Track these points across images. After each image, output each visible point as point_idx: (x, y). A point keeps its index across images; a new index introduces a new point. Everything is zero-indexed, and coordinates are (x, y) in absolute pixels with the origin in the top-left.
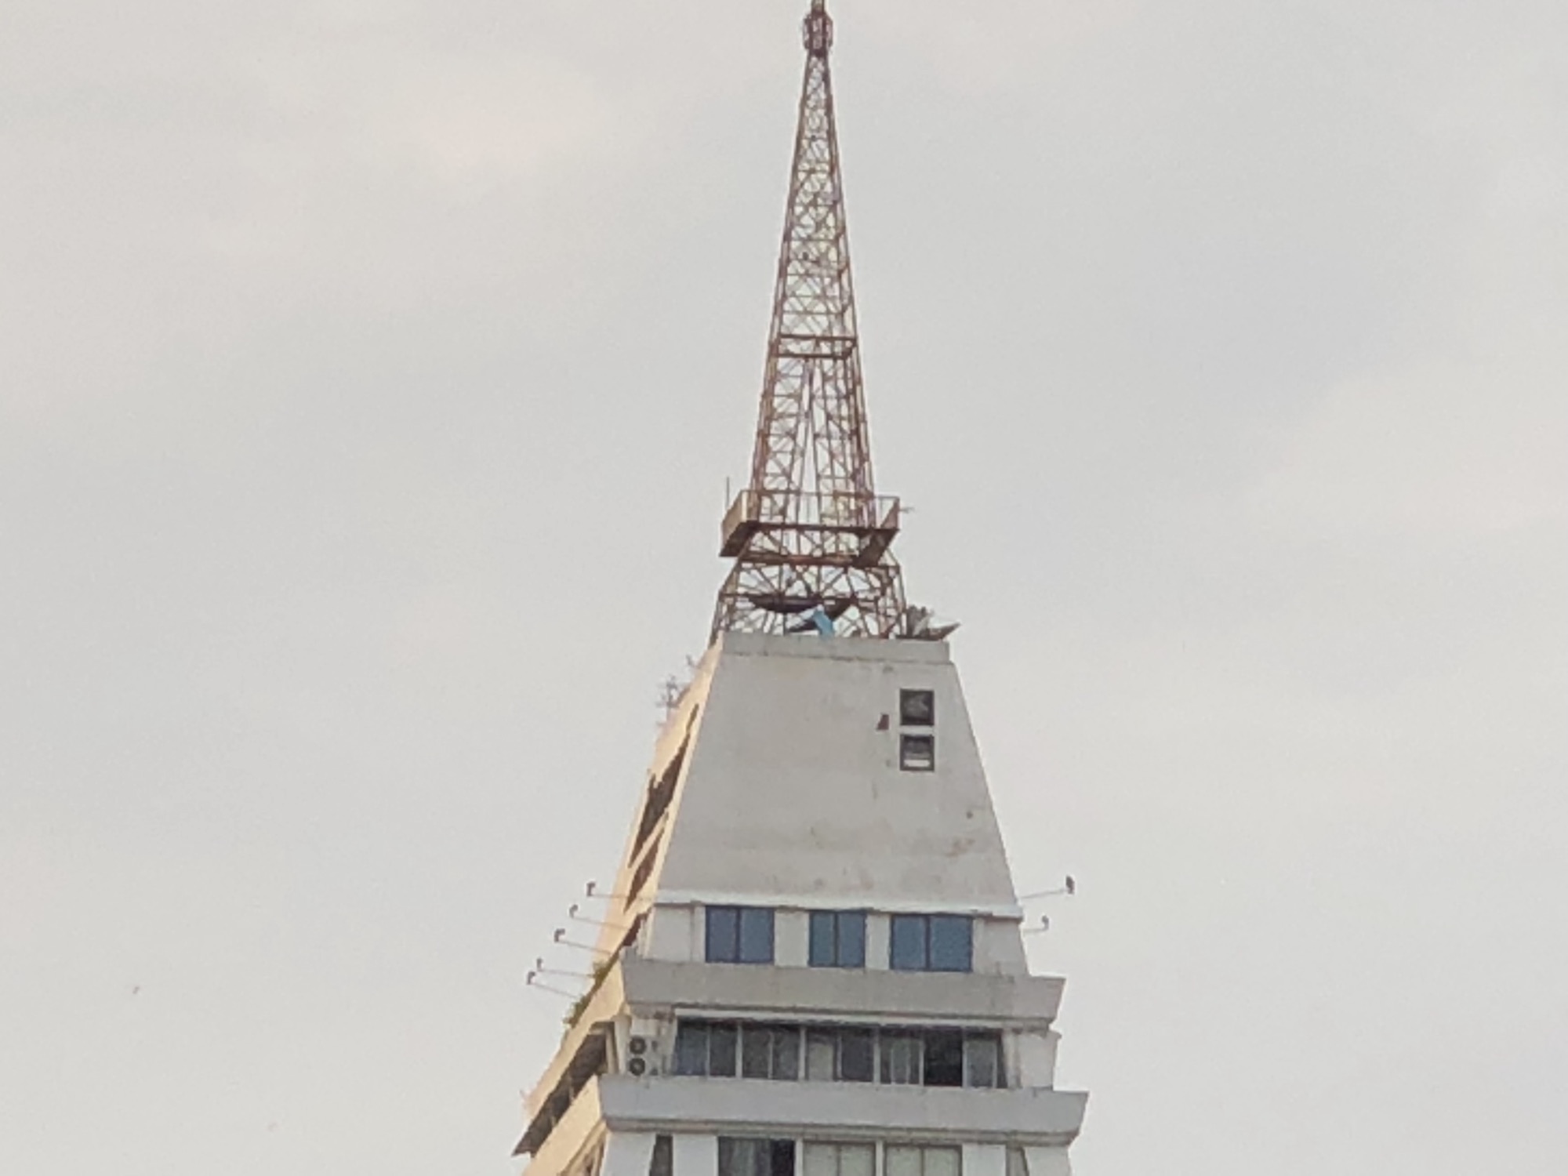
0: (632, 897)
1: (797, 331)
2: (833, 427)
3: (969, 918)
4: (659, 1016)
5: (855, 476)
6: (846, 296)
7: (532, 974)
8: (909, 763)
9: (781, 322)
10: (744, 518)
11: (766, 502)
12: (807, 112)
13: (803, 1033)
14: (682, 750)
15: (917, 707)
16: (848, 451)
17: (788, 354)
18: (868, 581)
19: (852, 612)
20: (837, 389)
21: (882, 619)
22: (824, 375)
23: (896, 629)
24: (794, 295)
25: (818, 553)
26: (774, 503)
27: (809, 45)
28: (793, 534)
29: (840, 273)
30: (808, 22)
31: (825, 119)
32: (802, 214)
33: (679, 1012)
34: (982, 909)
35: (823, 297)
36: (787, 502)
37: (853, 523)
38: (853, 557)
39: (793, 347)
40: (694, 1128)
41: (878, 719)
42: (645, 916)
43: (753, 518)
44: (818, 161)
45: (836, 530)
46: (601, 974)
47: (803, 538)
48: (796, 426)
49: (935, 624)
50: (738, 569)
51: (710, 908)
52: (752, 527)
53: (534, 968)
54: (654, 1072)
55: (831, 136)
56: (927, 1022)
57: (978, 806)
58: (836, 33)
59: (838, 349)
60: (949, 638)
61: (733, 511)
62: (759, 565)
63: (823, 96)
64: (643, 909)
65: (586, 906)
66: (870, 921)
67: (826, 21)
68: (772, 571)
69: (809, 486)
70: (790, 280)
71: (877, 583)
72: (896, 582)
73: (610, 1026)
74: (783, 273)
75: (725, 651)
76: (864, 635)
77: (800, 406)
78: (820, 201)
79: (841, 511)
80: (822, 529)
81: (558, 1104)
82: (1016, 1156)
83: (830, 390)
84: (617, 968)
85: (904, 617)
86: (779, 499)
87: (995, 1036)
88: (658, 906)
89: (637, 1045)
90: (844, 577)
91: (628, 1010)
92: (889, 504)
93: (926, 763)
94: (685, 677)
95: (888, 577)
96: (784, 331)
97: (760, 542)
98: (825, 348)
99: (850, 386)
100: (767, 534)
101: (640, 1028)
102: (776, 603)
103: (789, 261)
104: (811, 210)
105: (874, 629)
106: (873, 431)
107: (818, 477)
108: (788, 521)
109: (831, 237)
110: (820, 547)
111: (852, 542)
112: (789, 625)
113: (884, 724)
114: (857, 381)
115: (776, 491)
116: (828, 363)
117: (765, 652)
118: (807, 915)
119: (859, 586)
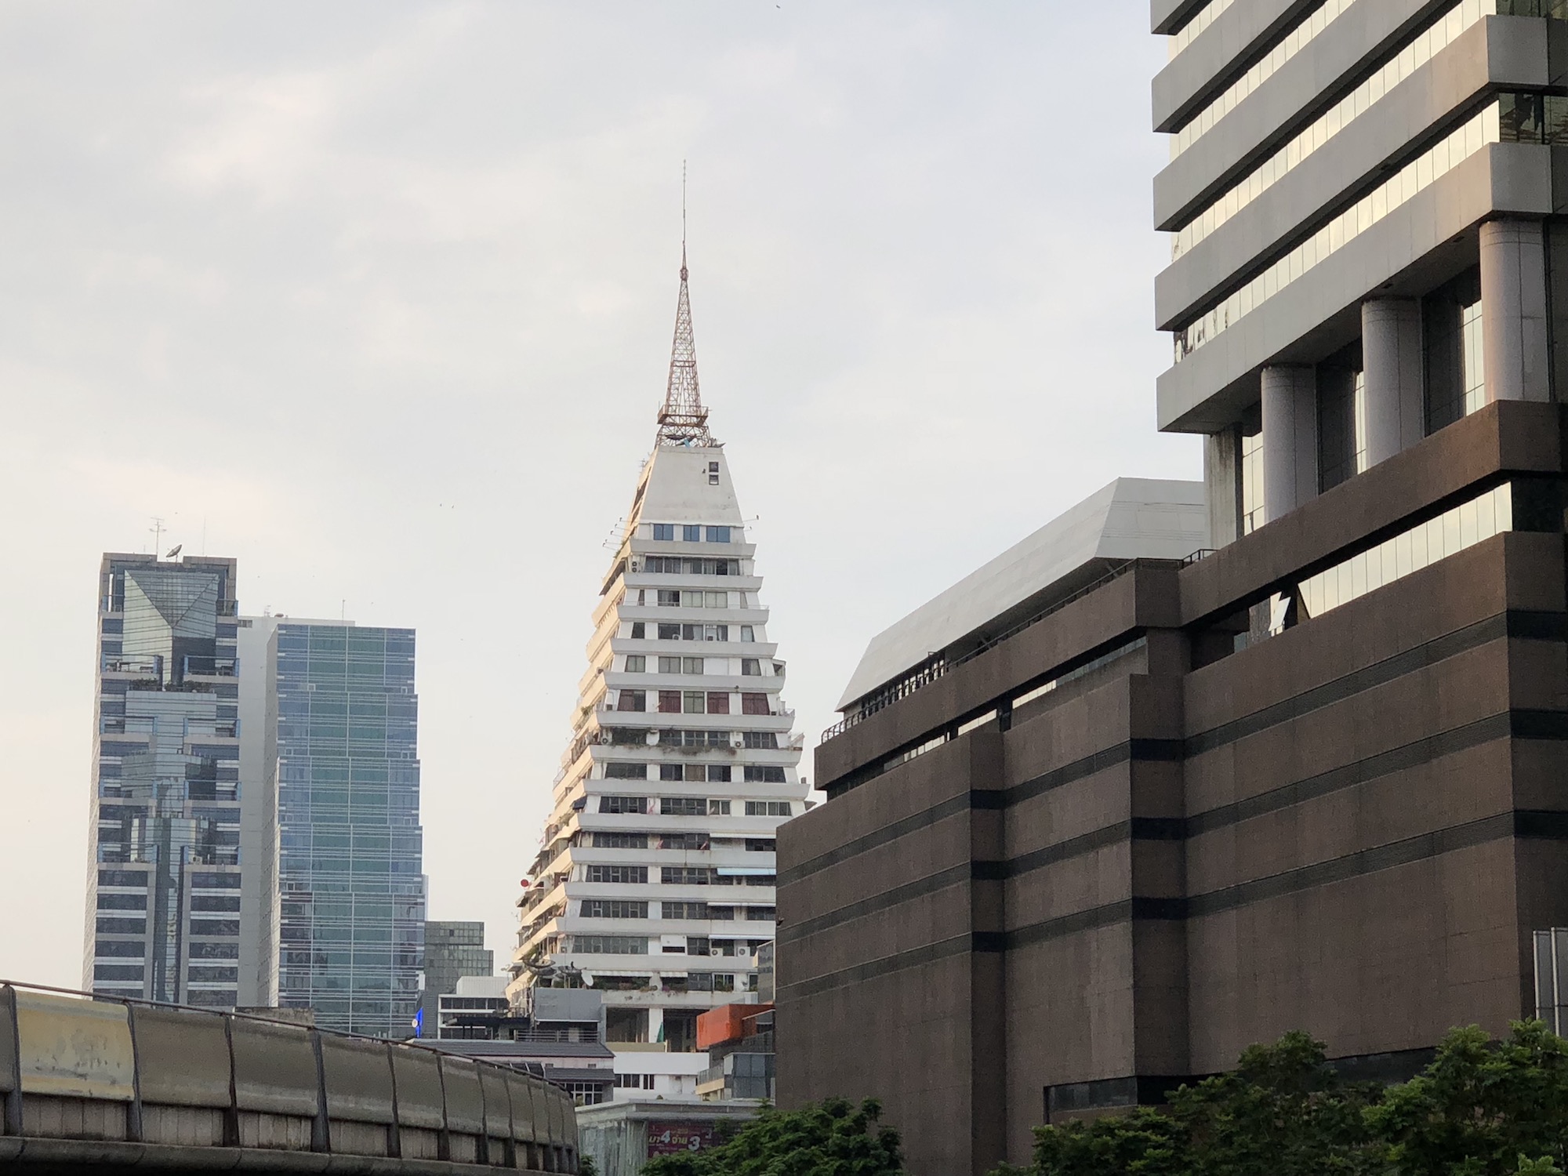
0: (633, 521)
1: (679, 360)
2: (690, 388)
3: (729, 527)
4: (640, 555)
5: (696, 401)
6: (693, 349)
8: (711, 483)
9: (674, 357)
10: (664, 413)
11: (670, 408)
12: (681, 296)
13: (682, 561)
14: (647, 480)
15: (713, 467)
16: (693, 394)
17: (676, 366)
18: (699, 431)
19: (695, 440)
20: (690, 376)
21: (704, 442)
22: (687, 372)
23: (708, 445)
24: (678, 349)
25: (685, 423)
26: (672, 409)
27: (682, 277)
28: (678, 417)
29: (691, 342)
30: (681, 271)
31: (686, 299)
32: (680, 326)
33: (646, 554)
34: (733, 524)
35: (686, 350)
36: (676, 408)
37: (695, 414)
38: (695, 424)
39: (678, 364)
40: (651, 587)
41: (703, 470)
42: (636, 527)
43: (667, 413)
44: (684, 311)
45: (690, 416)
46: (624, 544)
47: (681, 419)
48: (679, 387)
49: (719, 443)
50: (662, 427)
51: (655, 524)
52: (666, 416)
54: (639, 572)
55: (688, 303)
56: (718, 557)
57: (731, 495)
58: (690, 273)
59: (691, 364)
60: (723, 447)
61: (661, 411)
62: (668, 426)
63: (686, 292)
64: (636, 525)
65: (619, 524)
66: (701, 528)
67: (687, 270)
68: (672, 428)
69: (682, 404)
70: (677, 345)
71: (702, 431)
72: (707, 431)
73: (627, 558)
74: (675, 342)
75: (659, 451)
76: (699, 446)
77: (680, 381)
78: (685, 322)
79: (692, 411)
80: (686, 416)
81: (612, 581)
82: (742, 595)
83: (688, 377)
84: (628, 542)
85: (710, 441)
86: (674, 408)
87: (736, 561)
88: (640, 524)
89: (634, 564)
90: (693, 430)
91: (632, 554)
92: (705, 409)
93: (716, 483)
94: (647, 458)
95: (705, 429)
97: (668, 420)
98: (687, 364)
99: (694, 375)
100: (670, 417)
101: (635, 559)
102: (673, 437)
103: (676, 339)
104: (683, 325)
105: (701, 445)
106: (700, 387)
107: (685, 401)
108: (676, 414)
109: (688, 332)
110: (686, 421)
111: (695, 420)
112: (677, 443)
113: (704, 472)
114: (696, 373)
115: (673, 405)
116: (688, 368)
117: (670, 452)
118: (682, 528)
119: (697, 432)
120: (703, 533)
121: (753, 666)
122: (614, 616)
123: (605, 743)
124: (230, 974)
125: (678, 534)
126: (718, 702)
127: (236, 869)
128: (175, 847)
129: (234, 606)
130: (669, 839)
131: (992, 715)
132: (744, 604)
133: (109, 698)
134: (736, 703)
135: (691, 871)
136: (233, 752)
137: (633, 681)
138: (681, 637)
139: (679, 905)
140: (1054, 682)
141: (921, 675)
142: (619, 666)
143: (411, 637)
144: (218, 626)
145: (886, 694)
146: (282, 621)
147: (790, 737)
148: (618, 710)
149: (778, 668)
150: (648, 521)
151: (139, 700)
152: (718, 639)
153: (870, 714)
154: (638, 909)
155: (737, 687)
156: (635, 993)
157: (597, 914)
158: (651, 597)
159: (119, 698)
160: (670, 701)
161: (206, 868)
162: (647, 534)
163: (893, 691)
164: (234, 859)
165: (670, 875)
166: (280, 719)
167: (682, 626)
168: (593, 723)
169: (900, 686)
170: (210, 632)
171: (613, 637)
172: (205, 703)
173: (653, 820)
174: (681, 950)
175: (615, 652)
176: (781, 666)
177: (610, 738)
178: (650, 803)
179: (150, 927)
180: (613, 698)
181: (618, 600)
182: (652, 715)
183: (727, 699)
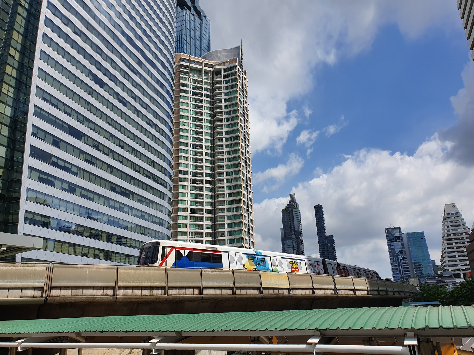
120: (454, 214)
121: (465, 229)
122: (444, 225)
123: (446, 241)
124: (409, 273)
125: (451, 214)
126: (461, 234)
127: (407, 261)
128: (399, 260)
129: (401, 232)
130: (458, 252)
132: (462, 221)
133: (388, 244)
134: (464, 234)
135: (462, 255)
136: (404, 248)
137: (449, 233)
138: (454, 227)
139: (462, 260)
146: (406, 233)
149: (469, 229)
150: (446, 213)
151: (392, 244)
152: (459, 226)
154: (456, 261)
155: (463, 232)
156: (458, 271)
157: (450, 262)
158: (449, 222)
159: (390, 244)
160: (454, 235)
161: (403, 262)
162: (446, 215)
164: (407, 260)
165: (459, 256)
167: (454, 225)
168: (444, 239)
170: (399, 235)
171: (445, 228)
172: (400, 243)
173: (456, 249)
174: (463, 265)
175: (445, 230)
178: (454, 248)
179: (398, 269)
180: (446, 235)
181: (444, 223)
182: (452, 237)
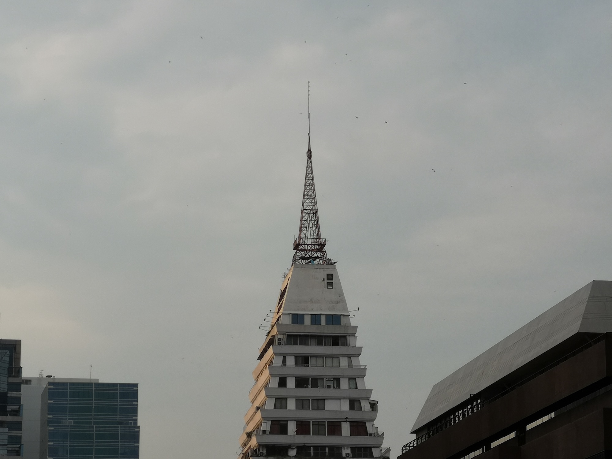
0: (278, 313)
1: (306, 209)
2: (313, 226)
3: (340, 315)
4: (283, 334)
5: (318, 235)
6: (315, 202)
7: (260, 327)
8: (328, 287)
9: (304, 207)
10: (297, 243)
11: (301, 240)
12: (308, 169)
13: (310, 337)
14: (287, 285)
15: (330, 277)
16: (316, 230)
17: (305, 213)
18: (320, 254)
19: (318, 260)
20: (314, 219)
21: (323, 261)
22: (311, 216)
23: (326, 263)
24: (306, 202)
25: (311, 249)
26: (303, 240)
27: (308, 156)
28: (306, 245)
29: (314, 198)
30: (307, 152)
31: (311, 170)
32: (307, 187)
33: (287, 333)
34: (342, 313)
35: (311, 202)
36: (305, 240)
37: (317, 243)
38: (318, 250)
40: (290, 354)
41: (323, 279)
42: (280, 316)
43: (299, 243)
44: (310, 178)
45: (314, 245)
46: (272, 327)
47: (308, 246)
48: (307, 226)
49: (333, 262)
50: (296, 252)
51: (292, 314)
53: (260, 326)
54: (283, 344)
55: (312, 173)
56: (333, 334)
57: (341, 294)
58: (313, 154)
59: (314, 212)
60: (335, 264)
61: (295, 242)
62: (300, 251)
63: (311, 166)
64: (280, 315)
65: (270, 314)
66: (322, 316)
67: (311, 152)
68: (303, 253)
69: (309, 237)
71: (322, 254)
72: (325, 254)
73: (274, 336)
74: (304, 198)
75: (294, 267)
76: (320, 264)
77: (307, 222)
78: (310, 185)
79: (315, 241)
80: (312, 245)
81: (265, 351)
82: (349, 359)
84: (276, 325)
85: (327, 260)
87: (345, 337)
88: (282, 314)
89: (279, 339)
90: (316, 253)
91: (277, 333)
92: (324, 240)
93: (332, 287)
94: (287, 272)
95: (324, 253)
96: (304, 209)
97: (300, 247)
98: (312, 212)
99: (316, 219)
100: (301, 246)
101: (280, 336)
102: (303, 258)
103: (305, 196)
104: (309, 186)
105: (322, 263)
106: (321, 226)
107: (311, 235)
108: (305, 243)
109: (313, 191)
110: (311, 248)
111: (317, 247)
112: (306, 262)
114: (318, 217)
115: (303, 238)
116: (312, 214)
117: (302, 268)
118: (310, 315)
119: (319, 255)
120: (323, 319)
121: (357, 405)
122: (266, 374)
123: (261, 455)
125: (307, 320)
126: (334, 428)
129: (19, 370)
131: (512, 435)
132: (350, 365)
134: (346, 428)
137: (280, 414)
138: (310, 387)
140: (553, 413)
141: (466, 409)
142: (270, 405)
143: (135, 388)
144: (9, 384)
145: (443, 422)
146: (50, 380)
147: (381, 450)
148: (270, 434)
149: (374, 406)
150: (288, 312)
152: (334, 387)
153: (433, 435)
155: (347, 418)
158: (291, 361)
160: (303, 427)
163: (448, 419)
166: (49, 443)
167: (310, 379)
168: (254, 442)
169: (452, 416)
170: (4, 387)
171: (266, 386)
175: (268, 396)
176: (375, 404)
177: (265, 452)
180: (267, 426)
181: (269, 363)
182: (292, 437)
183: (341, 425)
